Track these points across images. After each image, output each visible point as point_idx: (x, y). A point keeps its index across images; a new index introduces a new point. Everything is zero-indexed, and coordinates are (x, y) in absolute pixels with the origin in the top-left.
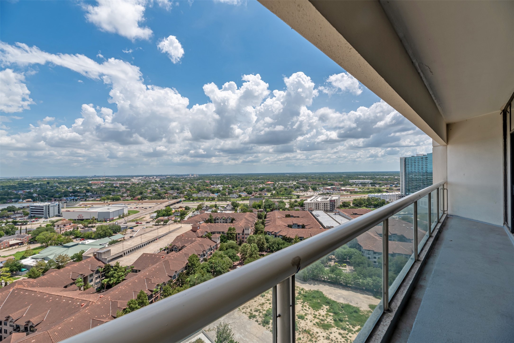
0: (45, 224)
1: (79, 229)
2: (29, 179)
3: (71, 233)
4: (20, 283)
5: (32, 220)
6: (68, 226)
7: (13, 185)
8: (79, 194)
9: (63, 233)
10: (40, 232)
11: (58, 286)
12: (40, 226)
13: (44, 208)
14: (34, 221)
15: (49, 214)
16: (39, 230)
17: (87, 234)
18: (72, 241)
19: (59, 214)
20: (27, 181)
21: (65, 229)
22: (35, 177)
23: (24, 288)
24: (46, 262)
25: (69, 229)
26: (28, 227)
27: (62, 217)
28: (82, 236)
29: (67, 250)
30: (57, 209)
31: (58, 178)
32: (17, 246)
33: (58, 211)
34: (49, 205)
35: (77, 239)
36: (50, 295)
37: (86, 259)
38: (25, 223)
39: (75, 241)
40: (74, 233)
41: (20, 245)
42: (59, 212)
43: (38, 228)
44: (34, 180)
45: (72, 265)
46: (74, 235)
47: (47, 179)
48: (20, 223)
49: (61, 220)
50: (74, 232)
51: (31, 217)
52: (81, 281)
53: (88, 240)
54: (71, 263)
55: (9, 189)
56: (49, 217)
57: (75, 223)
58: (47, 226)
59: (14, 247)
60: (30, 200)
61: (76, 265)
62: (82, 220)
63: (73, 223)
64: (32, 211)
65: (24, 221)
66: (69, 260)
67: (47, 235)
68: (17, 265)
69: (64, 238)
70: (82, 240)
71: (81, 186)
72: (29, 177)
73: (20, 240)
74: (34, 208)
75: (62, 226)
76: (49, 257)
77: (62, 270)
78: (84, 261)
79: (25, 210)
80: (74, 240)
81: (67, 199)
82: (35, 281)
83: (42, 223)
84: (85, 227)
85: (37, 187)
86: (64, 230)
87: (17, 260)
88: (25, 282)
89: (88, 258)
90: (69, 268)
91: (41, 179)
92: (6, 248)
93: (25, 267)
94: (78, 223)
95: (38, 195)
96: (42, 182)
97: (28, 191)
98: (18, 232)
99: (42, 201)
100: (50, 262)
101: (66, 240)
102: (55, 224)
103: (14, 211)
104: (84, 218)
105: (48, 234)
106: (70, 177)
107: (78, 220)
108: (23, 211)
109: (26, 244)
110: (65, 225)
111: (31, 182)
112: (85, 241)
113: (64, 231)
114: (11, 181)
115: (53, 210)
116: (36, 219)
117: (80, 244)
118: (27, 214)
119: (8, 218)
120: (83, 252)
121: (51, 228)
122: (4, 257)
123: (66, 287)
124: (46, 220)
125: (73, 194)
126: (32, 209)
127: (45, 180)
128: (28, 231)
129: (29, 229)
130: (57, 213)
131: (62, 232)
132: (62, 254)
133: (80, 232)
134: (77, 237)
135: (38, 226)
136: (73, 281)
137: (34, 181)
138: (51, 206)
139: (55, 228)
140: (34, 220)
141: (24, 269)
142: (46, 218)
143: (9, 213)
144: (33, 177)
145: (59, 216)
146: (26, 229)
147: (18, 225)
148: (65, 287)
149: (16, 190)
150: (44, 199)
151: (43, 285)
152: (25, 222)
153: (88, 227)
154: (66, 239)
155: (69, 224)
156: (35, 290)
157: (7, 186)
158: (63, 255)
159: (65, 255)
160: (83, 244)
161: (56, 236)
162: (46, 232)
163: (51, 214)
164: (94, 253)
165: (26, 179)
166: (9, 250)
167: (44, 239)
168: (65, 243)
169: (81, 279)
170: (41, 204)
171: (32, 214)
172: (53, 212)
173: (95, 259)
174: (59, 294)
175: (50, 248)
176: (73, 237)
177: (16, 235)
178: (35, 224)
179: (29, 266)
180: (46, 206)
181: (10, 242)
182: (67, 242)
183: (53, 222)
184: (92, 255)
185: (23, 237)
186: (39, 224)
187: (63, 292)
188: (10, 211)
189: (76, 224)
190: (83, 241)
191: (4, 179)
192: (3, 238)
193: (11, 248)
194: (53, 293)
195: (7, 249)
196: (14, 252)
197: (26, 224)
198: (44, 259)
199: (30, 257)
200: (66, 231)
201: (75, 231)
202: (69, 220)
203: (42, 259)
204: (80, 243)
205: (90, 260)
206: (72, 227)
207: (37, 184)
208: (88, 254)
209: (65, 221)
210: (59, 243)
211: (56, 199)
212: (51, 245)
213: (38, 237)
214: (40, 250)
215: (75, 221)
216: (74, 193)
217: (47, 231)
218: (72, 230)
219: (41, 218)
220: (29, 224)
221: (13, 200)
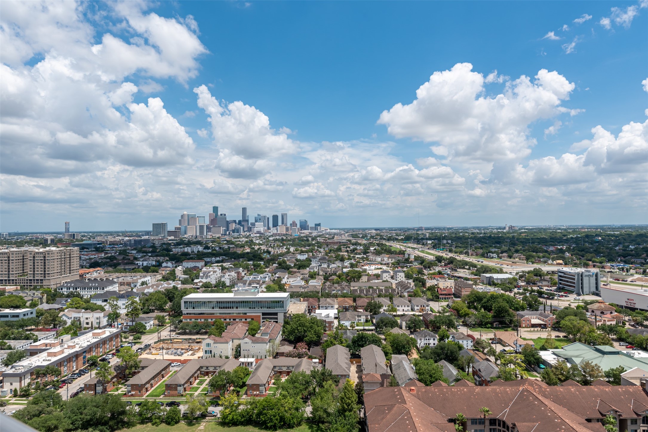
0: (576, 305)
1: (627, 326)
2: (563, 229)
3: (611, 330)
4: (531, 383)
5: (560, 294)
6: (609, 316)
7: (543, 238)
8: (633, 260)
9: (600, 325)
10: (566, 315)
11: (577, 413)
12: (570, 305)
13: (576, 277)
14: (562, 296)
15: (582, 288)
16: (566, 312)
17: (638, 340)
18: (612, 345)
19: (597, 292)
20: (561, 233)
21: (603, 319)
22: (571, 226)
23: (535, 393)
24: (569, 365)
25: (609, 320)
26: (554, 303)
27: (600, 296)
28: (629, 340)
29: (600, 357)
30: (595, 282)
31: (602, 228)
32: (539, 329)
33: (595, 285)
34: (582, 273)
35: (622, 343)
36: (564, 422)
37: (626, 385)
38: (551, 297)
39: (617, 346)
40: (616, 331)
41: (543, 328)
42: (597, 288)
43: (566, 308)
44: (569, 230)
45: (601, 387)
46: (615, 334)
47: (586, 230)
48: (546, 296)
49: (597, 302)
50: (616, 329)
51: (560, 289)
52: (612, 422)
53: (640, 352)
54: (601, 383)
55: (539, 243)
56: (583, 293)
57: (620, 312)
58: (578, 307)
59: (536, 329)
60: (561, 262)
61: (607, 390)
62: (633, 309)
63: (616, 311)
64: (561, 280)
65: (550, 293)
66: (601, 376)
67: (575, 323)
68: (535, 357)
69: (599, 334)
70: (630, 348)
71: (639, 244)
72: (564, 226)
73: (543, 321)
74: (562, 274)
75: (598, 313)
76: (573, 359)
77: (585, 389)
78: (622, 388)
79: (553, 277)
80: (616, 344)
81: (613, 266)
82: (548, 389)
83: (573, 301)
84: (638, 324)
85: (571, 243)
86: (600, 321)
87: (536, 349)
88: (537, 384)
89: (629, 385)
90: (596, 390)
91: (578, 229)
92: (527, 327)
93: (545, 362)
94: (626, 313)
95: (572, 255)
96: (579, 234)
97: (559, 247)
98: (541, 307)
99: (576, 265)
100: (574, 368)
101: (603, 339)
102: (588, 306)
103: (540, 276)
104: (636, 306)
105: (577, 322)
106: (622, 227)
107: (626, 307)
108: (550, 278)
109: (550, 329)
110: (602, 313)
111: (566, 234)
112: (633, 352)
113: (602, 323)
114: (542, 231)
115: (589, 284)
116: (566, 293)
117: (623, 354)
118: (555, 284)
119: (534, 285)
120: (622, 370)
121: (581, 313)
122: (524, 339)
123: (589, 420)
124: (578, 298)
125: (622, 258)
126: (560, 276)
127: (584, 230)
128: (553, 310)
129: (555, 306)
130: (593, 289)
131: (598, 324)
132: (590, 362)
133: (627, 332)
134: (620, 340)
135: (566, 304)
136: (601, 417)
137: (569, 233)
138: (586, 276)
139: (589, 314)
140: (562, 294)
141: (542, 366)
142: (579, 295)
143: (535, 278)
144: (569, 226)
145: (598, 295)
146: (551, 306)
147: (544, 298)
148: (587, 420)
149: (546, 245)
150: (578, 262)
151: (557, 400)
152: (551, 295)
153: (642, 325)
154: (602, 337)
155: (610, 312)
156: (546, 403)
157: (538, 239)
158: (593, 364)
159: (596, 365)
160: (628, 355)
161: (587, 328)
162: (573, 317)
163: (586, 289)
164: (641, 379)
165: (559, 229)
166: (530, 331)
167: (571, 328)
168: (600, 345)
169: (613, 418)
170: (572, 269)
171: (561, 283)
172: (588, 285)
173: (643, 392)
174: (575, 427)
175: (578, 345)
176: (615, 337)
177: (539, 312)
178: (564, 301)
179: (548, 363)
180: (578, 274)
181: (532, 320)
182: (604, 344)
183: (587, 303)
184: (638, 383)
185: (546, 317)
186: (569, 303)
187: (581, 427)
188: (536, 275)
189: (622, 315)
190: (631, 351)
191: (535, 229)
192: (526, 312)
193: (532, 329)
194: (567, 421)
195: (529, 329)
196: (535, 336)
197: (553, 299)
198: (568, 360)
199: (551, 350)
200: (604, 323)
201: (619, 328)
202: (610, 304)
203: (566, 359)
204: (625, 352)
205: (634, 391)
206: (614, 318)
207: (572, 238)
208: (632, 378)
209: (602, 305)
210: (590, 342)
211: (595, 264)
212: (580, 341)
213: (563, 322)
214: (566, 344)
215: (620, 309)
216: (624, 257)
217: (576, 316)
218: (614, 323)
219: (571, 292)
220: (556, 300)
221: (542, 260)
